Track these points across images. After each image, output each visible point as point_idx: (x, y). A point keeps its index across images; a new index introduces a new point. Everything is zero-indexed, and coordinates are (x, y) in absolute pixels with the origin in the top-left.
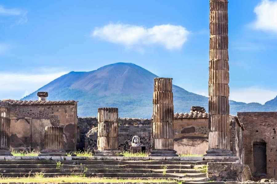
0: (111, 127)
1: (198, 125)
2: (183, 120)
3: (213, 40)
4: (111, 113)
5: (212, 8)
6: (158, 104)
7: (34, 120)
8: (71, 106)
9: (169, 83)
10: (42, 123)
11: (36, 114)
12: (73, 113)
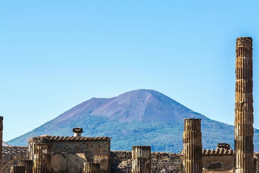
0: (145, 164)
1: (223, 161)
2: (210, 156)
3: (239, 84)
4: (144, 151)
5: (238, 54)
6: (187, 142)
7: (70, 154)
8: (105, 142)
9: (198, 124)
10: (78, 158)
11: (72, 149)
12: (106, 149)
